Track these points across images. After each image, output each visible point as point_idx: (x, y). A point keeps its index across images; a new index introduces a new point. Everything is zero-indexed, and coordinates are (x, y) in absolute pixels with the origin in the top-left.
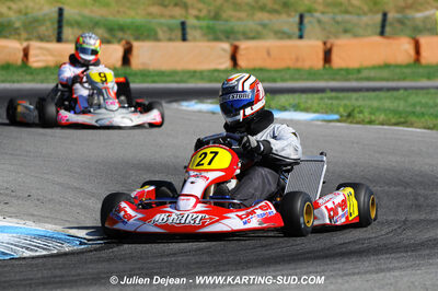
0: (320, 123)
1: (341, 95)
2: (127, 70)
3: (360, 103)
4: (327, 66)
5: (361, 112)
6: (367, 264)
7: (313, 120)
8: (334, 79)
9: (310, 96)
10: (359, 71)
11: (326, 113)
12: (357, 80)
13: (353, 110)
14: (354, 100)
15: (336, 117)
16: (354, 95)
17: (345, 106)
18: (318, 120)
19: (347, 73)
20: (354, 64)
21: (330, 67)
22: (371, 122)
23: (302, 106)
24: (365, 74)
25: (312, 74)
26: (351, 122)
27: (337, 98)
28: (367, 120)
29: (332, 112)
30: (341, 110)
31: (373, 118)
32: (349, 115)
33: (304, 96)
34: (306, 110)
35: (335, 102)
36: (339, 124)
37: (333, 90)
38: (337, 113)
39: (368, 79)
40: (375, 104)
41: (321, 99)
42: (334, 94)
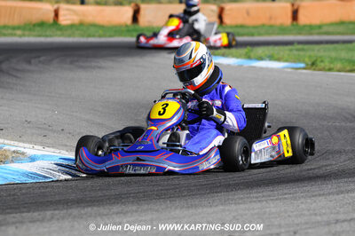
0: (289, 70)
1: (306, 47)
2: (136, 26)
3: (322, 54)
4: (295, 23)
5: (322, 61)
6: (329, 186)
7: (284, 68)
8: (300, 34)
9: (281, 48)
10: (320, 27)
11: (294, 62)
12: (319, 34)
13: (316, 60)
14: (316, 51)
15: (302, 65)
16: (316, 47)
17: (310, 57)
18: (287, 68)
19: (310, 29)
20: (316, 21)
21: (297, 25)
22: (330, 70)
23: (276, 57)
24: (325, 29)
25: (283, 30)
26: (314, 70)
27: (303, 50)
28: (327, 68)
29: (299, 61)
30: (307, 60)
31: (332, 66)
32: (313, 64)
33: (277, 48)
34: (279, 60)
35: (301, 53)
36: (304, 71)
37: (300, 43)
38: (304, 62)
39: (327, 33)
40: (333, 54)
41: (291, 50)
42: (300, 46)
